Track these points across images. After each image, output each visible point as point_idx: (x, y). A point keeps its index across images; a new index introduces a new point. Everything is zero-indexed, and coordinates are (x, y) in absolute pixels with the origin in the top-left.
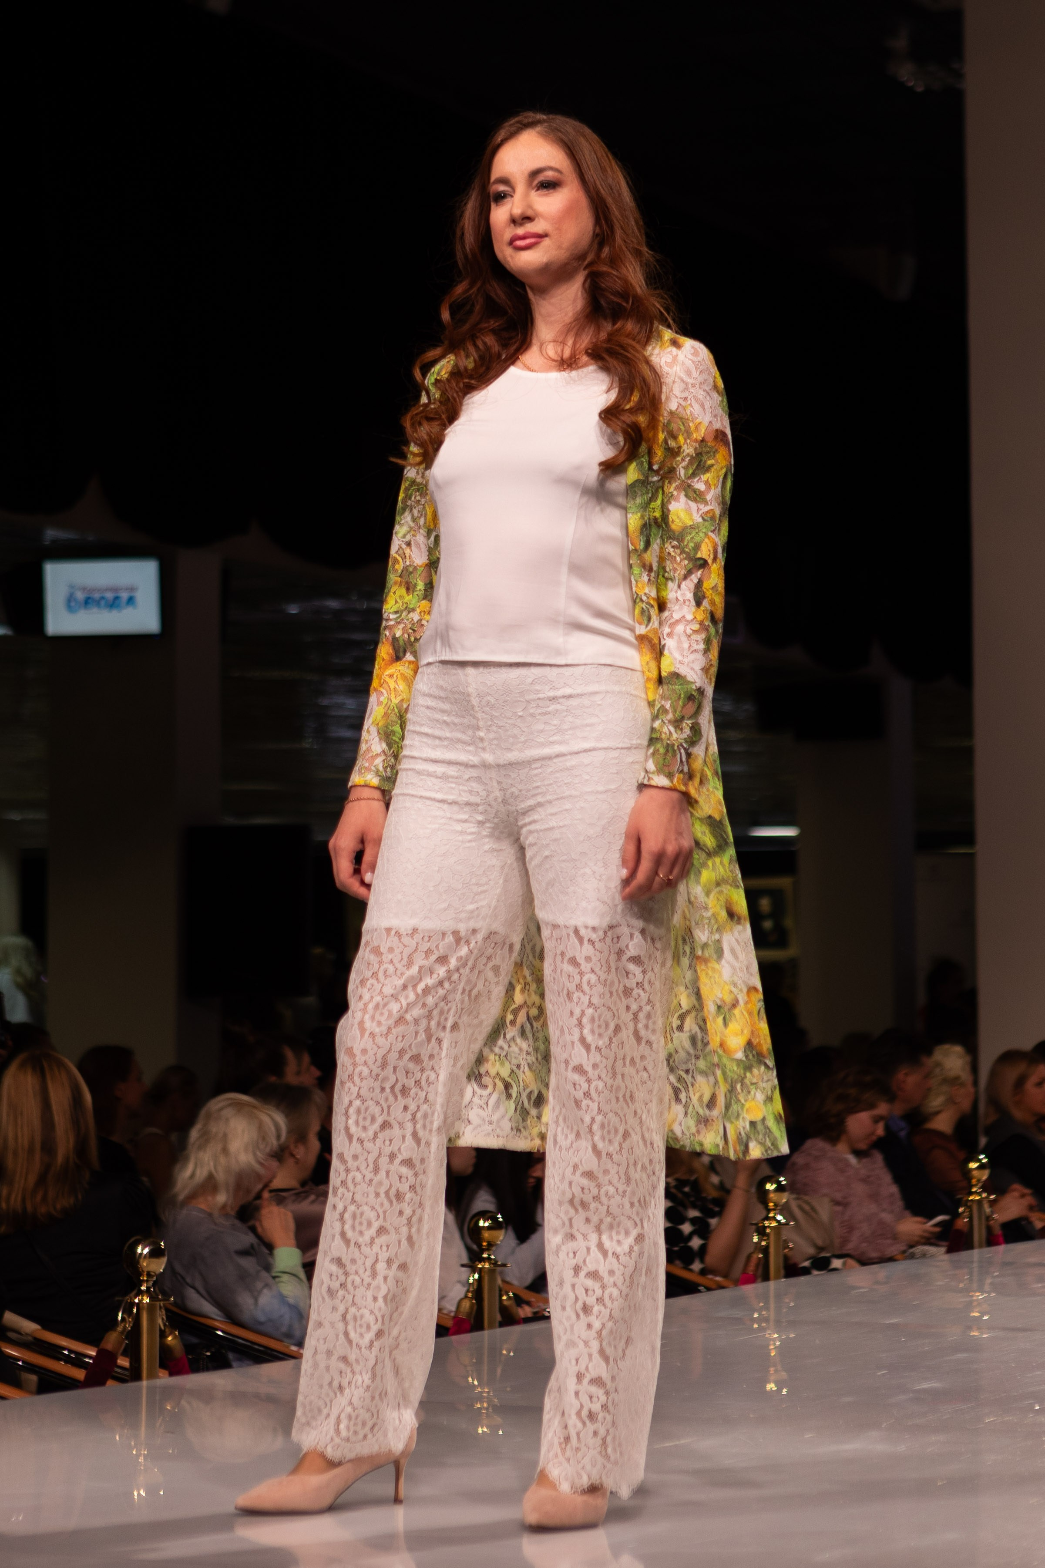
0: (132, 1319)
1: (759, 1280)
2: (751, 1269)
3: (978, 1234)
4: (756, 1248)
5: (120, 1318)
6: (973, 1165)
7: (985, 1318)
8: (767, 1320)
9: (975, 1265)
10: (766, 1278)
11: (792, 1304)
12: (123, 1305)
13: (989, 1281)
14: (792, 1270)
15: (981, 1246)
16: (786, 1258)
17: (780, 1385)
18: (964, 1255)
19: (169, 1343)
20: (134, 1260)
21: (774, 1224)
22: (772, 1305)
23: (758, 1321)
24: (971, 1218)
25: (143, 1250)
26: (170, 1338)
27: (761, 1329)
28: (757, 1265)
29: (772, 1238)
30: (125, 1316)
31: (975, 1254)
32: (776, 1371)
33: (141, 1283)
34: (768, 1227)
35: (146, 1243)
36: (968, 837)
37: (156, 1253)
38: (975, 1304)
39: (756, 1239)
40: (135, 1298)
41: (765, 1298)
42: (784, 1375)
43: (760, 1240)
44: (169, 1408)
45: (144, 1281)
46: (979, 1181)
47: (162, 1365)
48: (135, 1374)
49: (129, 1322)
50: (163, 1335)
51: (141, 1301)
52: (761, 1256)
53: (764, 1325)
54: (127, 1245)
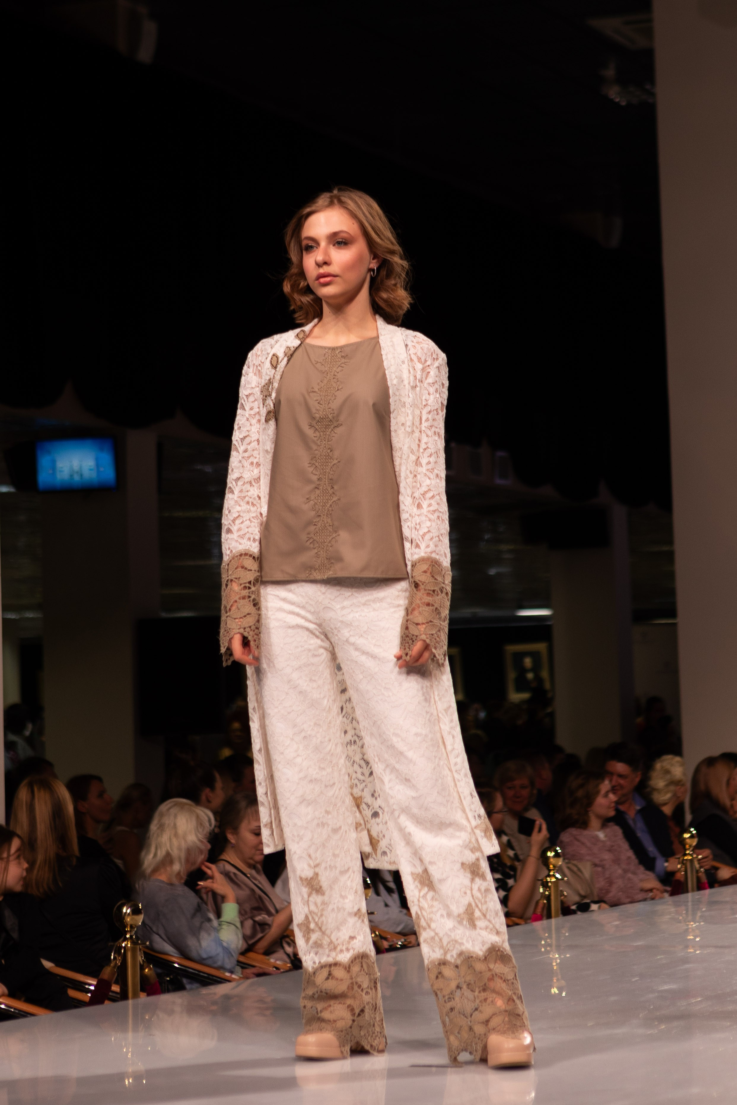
0: (121, 958)
1: (545, 918)
2: (539, 911)
3: (691, 883)
4: (541, 897)
5: (112, 957)
7: (698, 939)
8: (550, 945)
9: (690, 904)
10: (549, 916)
11: (567, 934)
12: (114, 948)
13: (699, 914)
14: (566, 911)
15: (693, 891)
16: (562, 903)
17: (560, 990)
18: (682, 897)
19: (146, 973)
20: (121, 917)
21: (554, 880)
22: (554, 936)
23: (545, 946)
24: (686, 871)
25: (126, 910)
26: (147, 970)
27: (547, 952)
28: (543, 909)
29: (552, 889)
30: (116, 955)
31: (689, 896)
32: (558, 980)
33: (126, 933)
34: (550, 882)
35: (129, 905)
36: (672, 613)
37: (136, 911)
38: (690, 930)
39: (541, 890)
40: (123, 943)
41: (549, 930)
42: (563, 983)
44: (147, 1018)
45: (128, 931)
46: (690, 846)
47: (143, 990)
48: (124, 996)
49: (119, 959)
50: (142, 968)
51: (126, 945)
52: (545, 901)
53: (548, 948)
54: (116, 907)
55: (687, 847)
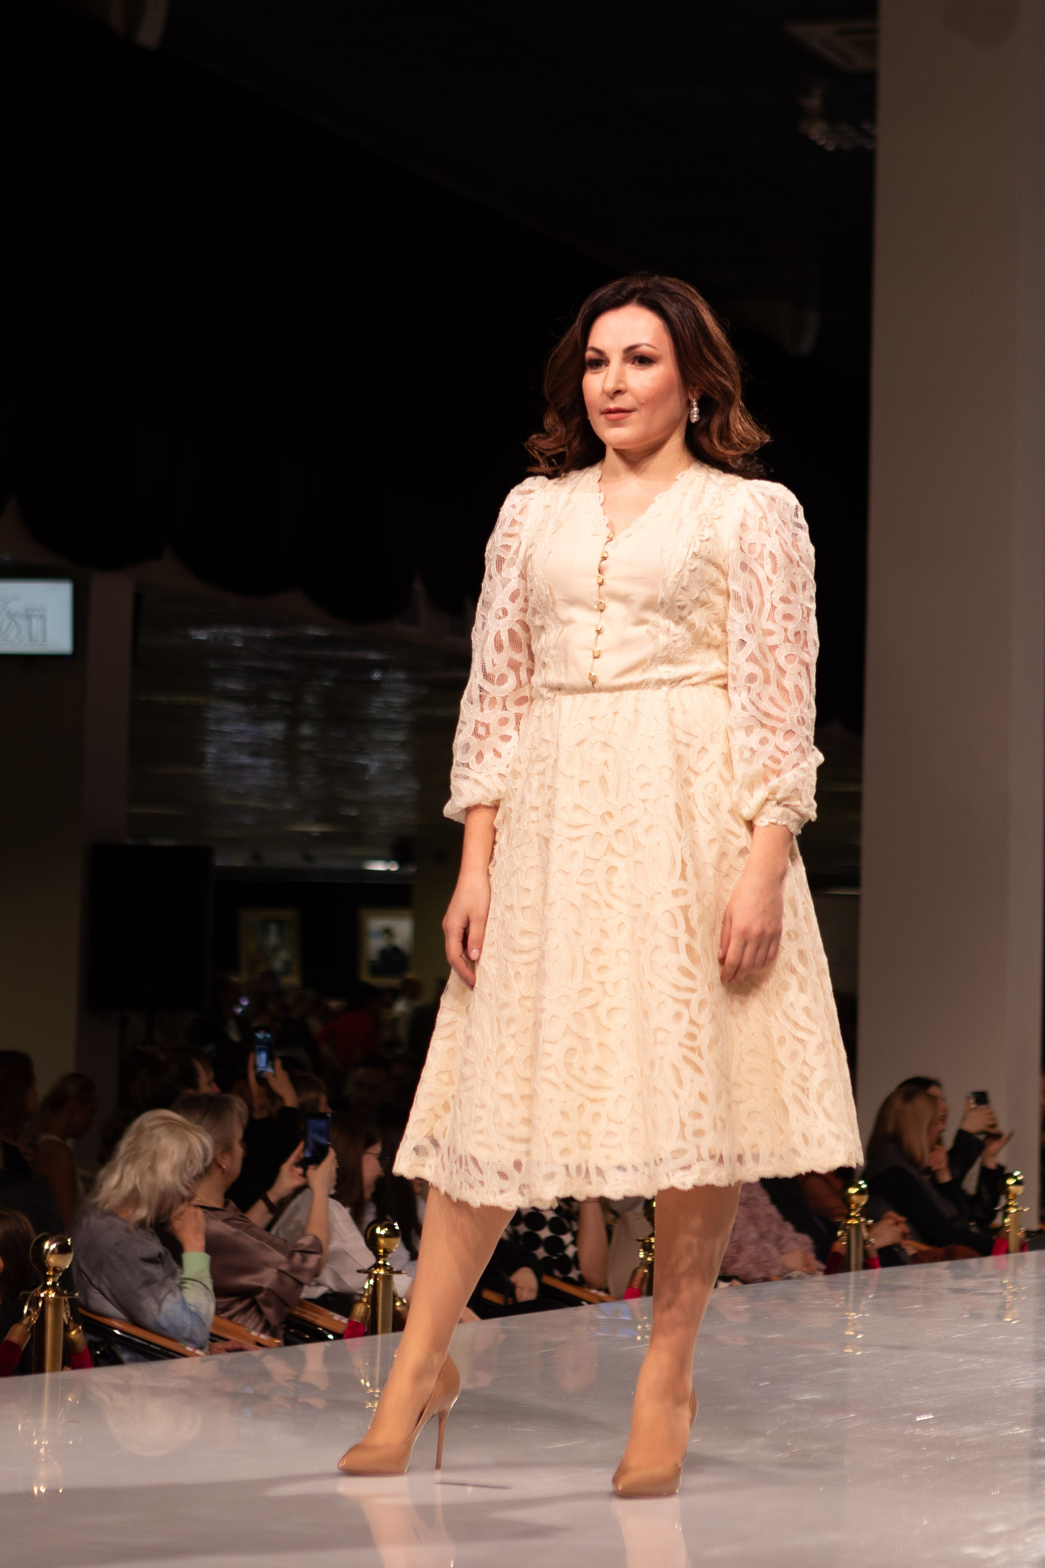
0: (38, 1313)
1: (643, 1295)
2: (636, 1284)
3: (855, 1258)
4: (641, 1264)
5: (25, 1311)
6: (853, 1190)
7: (859, 1336)
9: (851, 1286)
13: (864, 1302)
15: (857, 1269)
18: (841, 1276)
19: (72, 1337)
24: (849, 1241)
26: (73, 1333)
28: (643, 1281)
31: (851, 1276)
36: (853, 880)
37: (62, 1249)
38: (849, 1323)
39: (641, 1255)
43: (646, 1256)
44: (70, 1399)
46: (857, 1206)
50: (67, 1329)
51: (46, 1295)
54: (36, 1240)
55: (853, 1206)
